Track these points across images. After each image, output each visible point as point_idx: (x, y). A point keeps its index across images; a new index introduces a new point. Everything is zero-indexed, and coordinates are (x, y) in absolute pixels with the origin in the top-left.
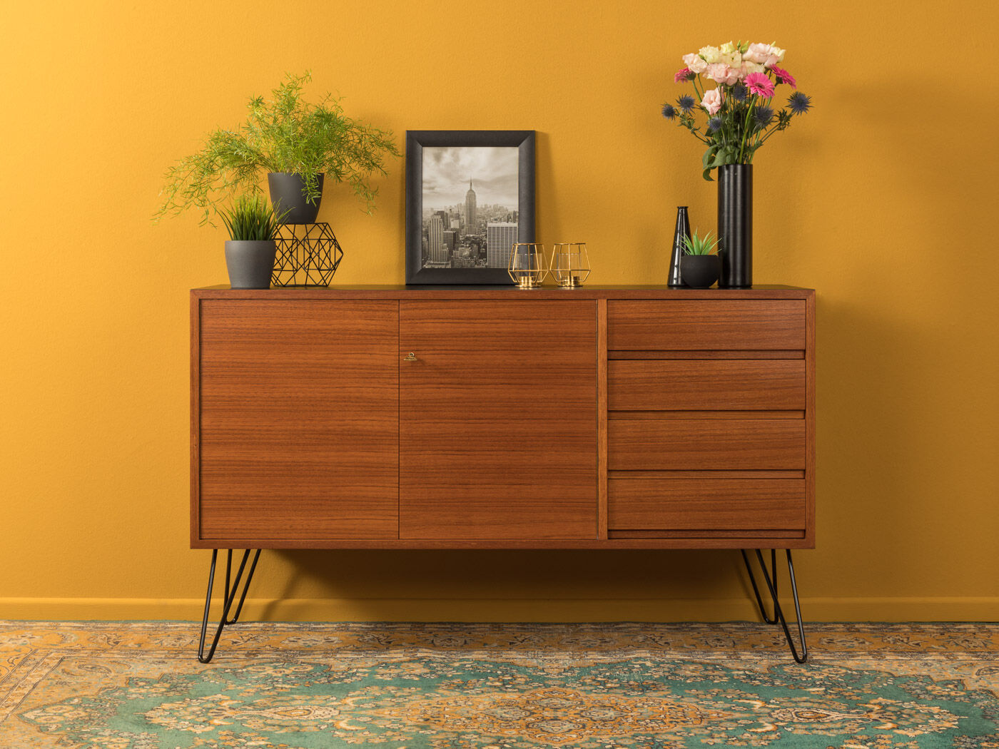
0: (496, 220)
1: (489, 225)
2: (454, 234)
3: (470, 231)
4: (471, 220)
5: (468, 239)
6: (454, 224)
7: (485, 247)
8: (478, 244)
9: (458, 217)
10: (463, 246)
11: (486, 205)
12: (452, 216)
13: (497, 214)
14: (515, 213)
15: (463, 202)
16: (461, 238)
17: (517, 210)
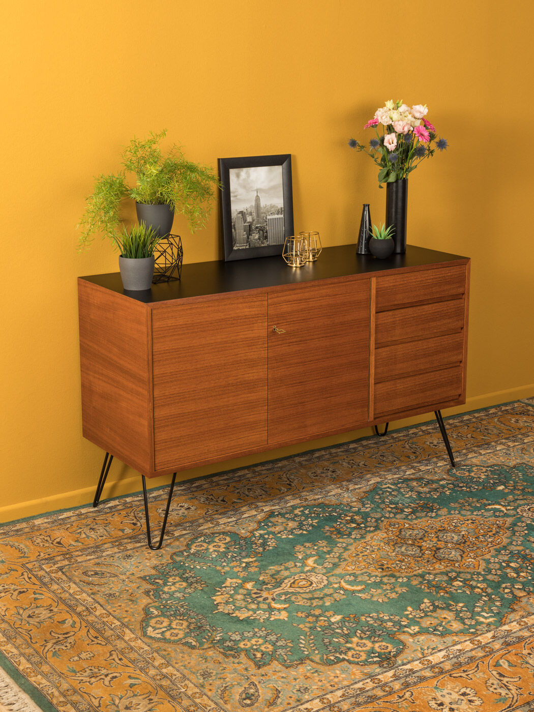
0: (271, 214)
1: (268, 217)
2: (250, 225)
3: (258, 222)
4: (258, 216)
5: (257, 228)
6: (249, 219)
7: (267, 232)
8: (263, 231)
9: (251, 214)
10: (254, 233)
11: (266, 205)
12: (247, 214)
13: (272, 210)
14: (281, 208)
15: (253, 204)
16: (253, 227)
17: (283, 206)
